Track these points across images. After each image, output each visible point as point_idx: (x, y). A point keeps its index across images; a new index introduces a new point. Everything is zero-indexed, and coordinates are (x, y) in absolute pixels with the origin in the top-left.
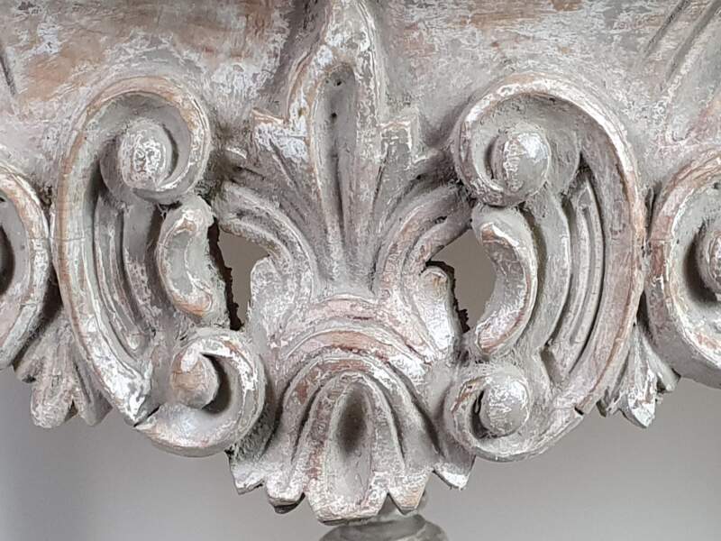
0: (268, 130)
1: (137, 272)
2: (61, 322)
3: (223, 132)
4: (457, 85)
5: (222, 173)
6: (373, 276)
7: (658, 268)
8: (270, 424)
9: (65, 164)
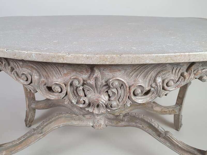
0: (89, 81)
1: (75, 92)
2: (67, 95)
3: (84, 81)
4: (109, 77)
5: (83, 84)
6: (100, 93)
7: (130, 94)
8: (89, 105)
9: (68, 83)
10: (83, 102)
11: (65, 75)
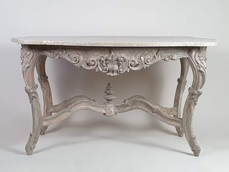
0: (109, 58)
1: (101, 64)
2: (97, 67)
3: (106, 58)
4: (118, 56)
5: (106, 60)
6: (114, 65)
7: (129, 65)
8: (108, 72)
9: (98, 59)
10: (105, 69)
11: (97, 56)
